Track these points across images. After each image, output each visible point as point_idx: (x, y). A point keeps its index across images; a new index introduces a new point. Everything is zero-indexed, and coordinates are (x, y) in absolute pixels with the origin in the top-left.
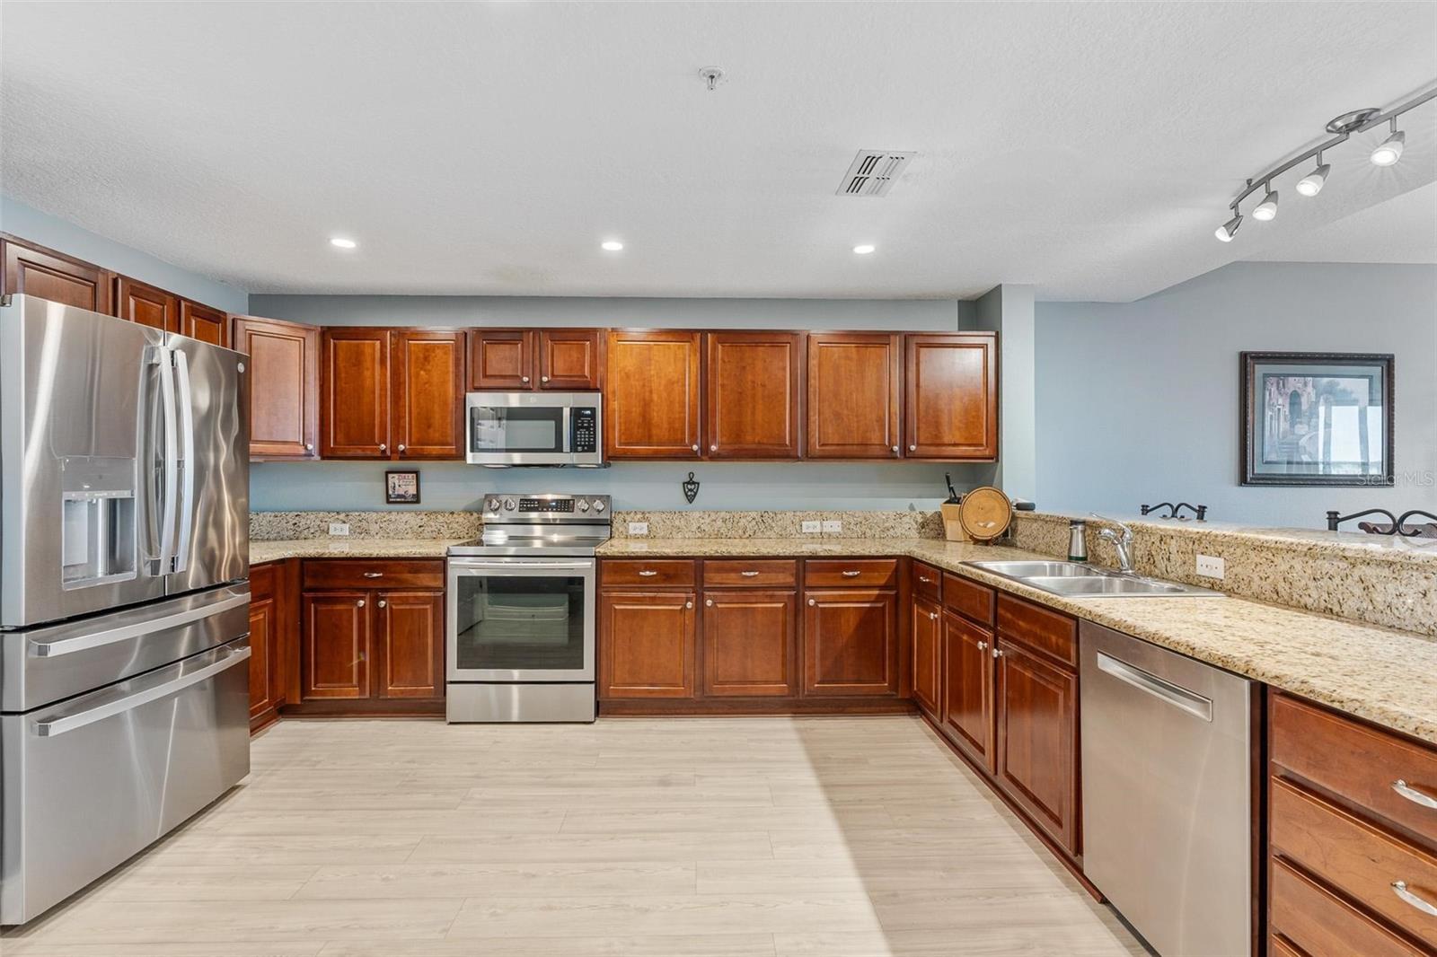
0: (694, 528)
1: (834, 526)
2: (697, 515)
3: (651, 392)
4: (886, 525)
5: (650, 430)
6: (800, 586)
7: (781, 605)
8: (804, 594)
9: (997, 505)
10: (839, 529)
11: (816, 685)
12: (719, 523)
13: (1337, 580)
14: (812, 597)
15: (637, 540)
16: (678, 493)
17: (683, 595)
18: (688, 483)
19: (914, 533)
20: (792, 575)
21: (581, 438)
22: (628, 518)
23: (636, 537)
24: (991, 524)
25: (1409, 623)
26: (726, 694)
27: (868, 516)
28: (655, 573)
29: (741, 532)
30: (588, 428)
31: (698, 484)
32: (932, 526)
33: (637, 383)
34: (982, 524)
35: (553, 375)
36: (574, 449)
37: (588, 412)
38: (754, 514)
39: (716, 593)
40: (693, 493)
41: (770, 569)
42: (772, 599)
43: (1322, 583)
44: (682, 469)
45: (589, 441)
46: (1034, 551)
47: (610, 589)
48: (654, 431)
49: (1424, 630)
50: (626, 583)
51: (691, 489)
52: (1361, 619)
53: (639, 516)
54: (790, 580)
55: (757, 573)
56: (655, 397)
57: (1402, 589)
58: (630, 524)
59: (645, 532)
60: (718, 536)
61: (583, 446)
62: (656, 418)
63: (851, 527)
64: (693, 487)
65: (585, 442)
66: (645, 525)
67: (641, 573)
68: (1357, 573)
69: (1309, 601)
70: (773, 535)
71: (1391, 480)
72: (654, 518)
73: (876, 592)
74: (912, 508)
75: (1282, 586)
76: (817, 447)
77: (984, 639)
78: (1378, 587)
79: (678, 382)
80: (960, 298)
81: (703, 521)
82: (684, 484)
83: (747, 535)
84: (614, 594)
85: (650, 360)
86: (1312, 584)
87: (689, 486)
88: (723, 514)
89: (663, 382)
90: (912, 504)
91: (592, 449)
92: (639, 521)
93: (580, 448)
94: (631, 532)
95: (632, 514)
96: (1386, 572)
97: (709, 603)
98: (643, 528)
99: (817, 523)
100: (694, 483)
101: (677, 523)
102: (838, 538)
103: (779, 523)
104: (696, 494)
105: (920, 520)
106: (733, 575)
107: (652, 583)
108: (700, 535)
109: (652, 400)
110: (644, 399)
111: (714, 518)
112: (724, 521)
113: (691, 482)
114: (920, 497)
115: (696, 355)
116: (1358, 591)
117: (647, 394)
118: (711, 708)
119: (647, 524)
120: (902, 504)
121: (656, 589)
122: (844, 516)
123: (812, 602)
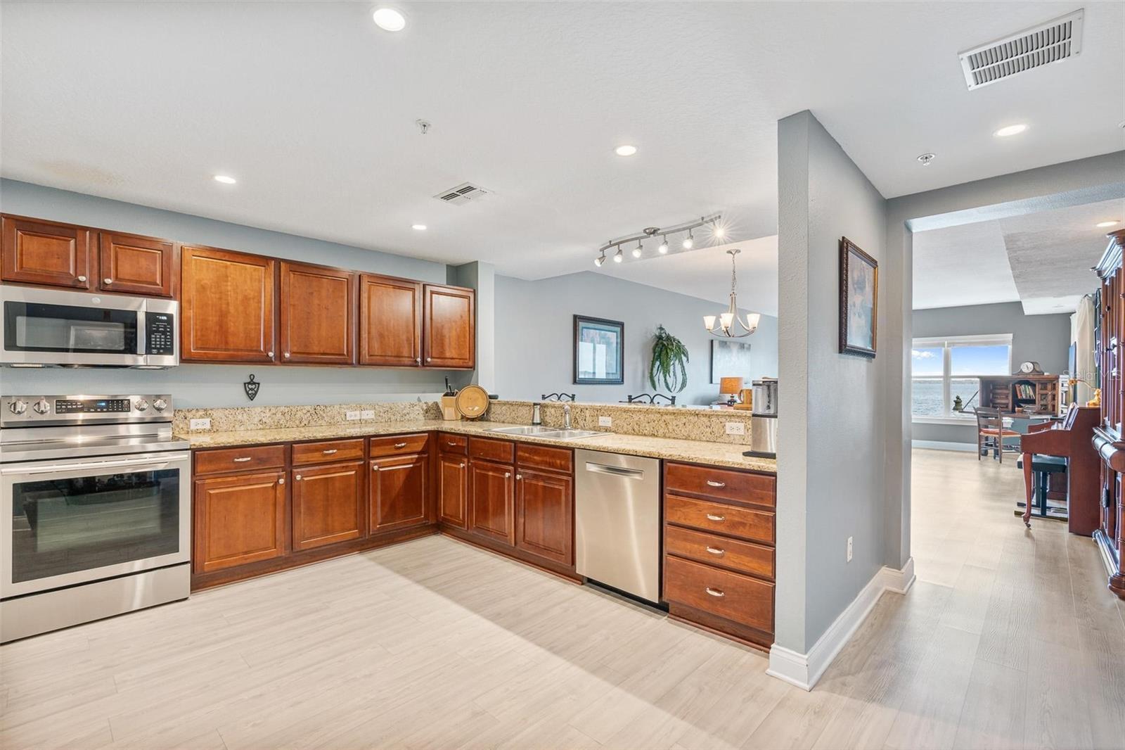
0: (256, 420)
1: (369, 415)
2: (258, 410)
3: (228, 304)
4: (404, 412)
5: (226, 337)
6: (368, 456)
7: (353, 473)
8: (369, 463)
9: (480, 397)
10: (373, 417)
11: (378, 526)
12: (279, 415)
13: (656, 422)
14: (375, 464)
15: (199, 434)
16: (238, 393)
17: (276, 474)
18: (249, 383)
19: (421, 417)
20: (361, 450)
21: (156, 341)
22: (189, 415)
23: (198, 432)
24: (476, 408)
25: (679, 436)
26: (312, 546)
27: (392, 406)
28: (249, 459)
29: (298, 422)
30: (164, 333)
31: (259, 384)
32: (432, 411)
33: (213, 295)
34: (470, 408)
35: (117, 277)
36: (149, 351)
37: (165, 318)
38: (308, 408)
39: (303, 469)
40: (253, 392)
41: (345, 447)
42: (347, 469)
43: (650, 424)
44: (244, 371)
45: (166, 345)
46: (503, 422)
48: (231, 339)
49: (684, 437)
50: (222, 469)
51: (251, 388)
52: (665, 437)
53: (201, 413)
54: (360, 453)
55: (335, 451)
56: (232, 309)
57: (678, 423)
58: (192, 420)
59: (208, 426)
60: (278, 426)
61: (158, 349)
62: (232, 329)
63: (381, 414)
64: (253, 386)
65: (161, 345)
66: (207, 420)
67: (236, 460)
68: (663, 418)
69: (646, 432)
70: (324, 423)
71: (623, 381)
72: (215, 414)
73: (416, 456)
74: (419, 400)
75: (636, 428)
76: (367, 357)
77: (509, 471)
78: (670, 423)
79: (253, 299)
80: (448, 263)
81: (265, 415)
82: (245, 384)
83: (303, 424)
84: (207, 481)
85: (227, 277)
86: (647, 425)
87: (250, 386)
88: (282, 408)
89: (240, 297)
90: (419, 398)
91: (169, 351)
92: (201, 417)
93: (155, 351)
94: (193, 427)
95: (194, 412)
96: (673, 417)
97: (298, 477)
98: (205, 423)
99: (358, 412)
100: (254, 383)
101: (240, 417)
102: (371, 422)
103: (329, 414)
104: (256, 392)
105: (425, 408)
106: (317, 454)
107: (245, 467)
108: (261, 426)
109: (228, 312)
110: (221, 311)
111: (274, 412)
112: (283, 414)
113: (252, 382)
114: (424, 392)
115: (270, 278)
116: (664, 426)
117: (224, 306)
118: (295, 562)
119: (209, 419)
120: (412, 397)
121: (249, 473)
122: (377, 407)
123: (376, 468)
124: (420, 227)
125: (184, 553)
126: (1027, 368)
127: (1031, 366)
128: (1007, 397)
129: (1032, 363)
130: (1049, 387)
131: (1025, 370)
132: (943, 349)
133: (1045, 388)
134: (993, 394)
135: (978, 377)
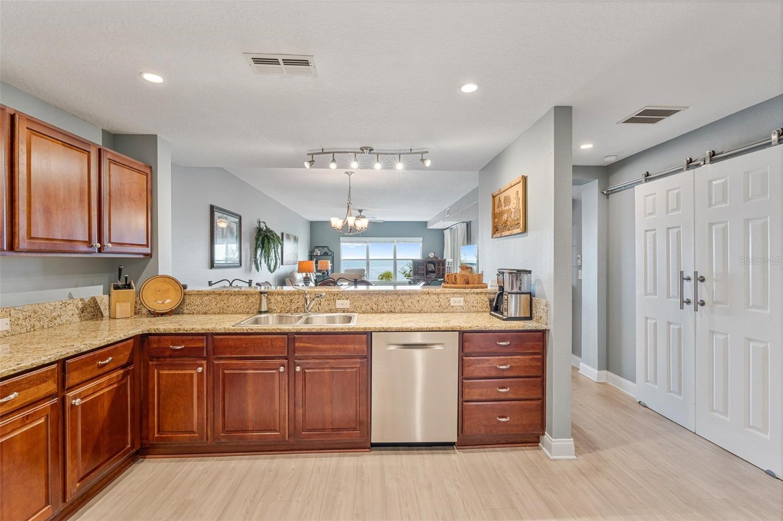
4: (54, 314)
6: (63, 387)
7: (42, 421)
8: (64, 398)
9: (171, 287)
11: (78, 485)
13: (394, 301)
19: (76, 318)
20: (53, 381)
24: (168, 301)
25: (414, 310)
27: (37, 308)
32: (89, 310)
34: (160, 302)
41: (32, 383)
43: (389, 303)
46: (206, 313)
49: (418, 311)
52: (401, 312)
54: (52, 387)
55: (18, 393)
57: (413, 301)
63: (20, 322)
68: (400, 298)
69: (384, 310)
71: (241, 265)
73: (121, 371)
74: (71, 297)
75: (375, 307)
76: (25, 241)
78: (406, 301)
86: (385, 304)
90: (70, 293)
96: (409, 296)
105: (80, 306)
114: (76, 286)
116: (400, 303)
120: (62, 293)
122: (13, 312)
123: (78, 402)
124: (153, 78)
126: (432, 255)
127: (433, 253)
128: (423, 270)
129: (434, 253)
130: (441, 264)
131: (431, 256)
132: (393, 244)
133: (439, 266)
134: (418, 268)
135: (412, 260)
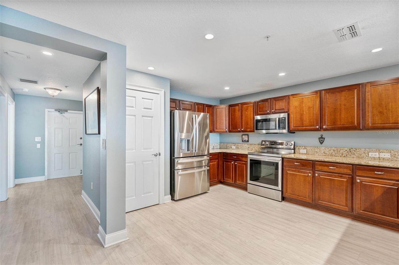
0: (322, 152)
1: (387, 155)
2: (323, 148)
3: (303, 111)
5: (303, 122)
7: (345, 180)
8: (356, 178)
10: (389, 157)
11: (362, 212)
12: (332, 151)
14: (359, 179)
15: (303, 155)
16: (317, 142)
17: (308, 171)
18: (321, 138)
20: (350, 170)
21: (282, 126)
22: (300, 148)
23: (302, 154)
26: (323, 205)
28: (299, 164)
29: (341, 155)
30: (284, 123)
31: (324, 138)
33: (299, 109)
35: (275, 110)
36: (279, 129)
37: (284, 119)
38: (347, 149)
39: (320, 172)
40: (322, 141)
41: (340, 167)
42: (344, 178)
44: (319, 134)
45: (284, 126)
47: (287, 167)
48: (304, 123)
50: (291, 166)
51: (322, 140)
53: (304, 147)
55: (335, 168)
56: (304, 113)
58: (301, 150)
59: (305, 152)
60: (332, 155)
61: (282, 128)
62: (305, 119)
64: (322, 139)
65: (283, 127)
66: (305, 150)
67: (295, 163)
72: (308, 148)
73: (393, 182)
76: (370, 125)
79: (312, 107)
81: (326, 150)
82: (319, 138)
85: (303, 102)
87: (321, 139)
88: (333, 148)
89: (307, 108)
91: (285, 128)
92: (304, 149)
93: (281, 128)
94: (301, 152)
95: (301, 147)
97: (317, 175)
98: (304, 151)
99: (377, 154)
100: (323, 138)
101: (316, 150)
102: (388, 160)
103: (358, 153)
104: (323, 142)
106: (326, 167)
107: (298, 167)
108: (324, 154)
109: (303, 114)
110: (301, 114)
111: (330, 149)
112: (334, 151)
113: (322, 138)
115: (318, 98)
117: (302, 112)
119: (306, 150)
121: (300, 169)
122: (392, 152)
123: (358, 181)
125: (280, 188)
